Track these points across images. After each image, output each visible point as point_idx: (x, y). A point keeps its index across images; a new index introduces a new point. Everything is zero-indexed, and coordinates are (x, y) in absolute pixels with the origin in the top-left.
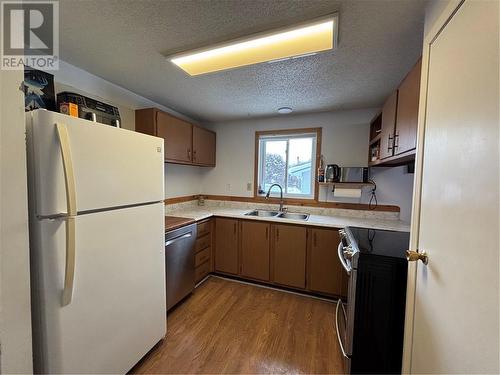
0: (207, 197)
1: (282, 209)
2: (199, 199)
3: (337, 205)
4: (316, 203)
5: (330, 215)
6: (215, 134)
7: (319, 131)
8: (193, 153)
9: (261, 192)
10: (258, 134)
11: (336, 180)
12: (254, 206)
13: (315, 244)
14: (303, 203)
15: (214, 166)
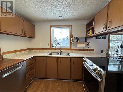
0: (33, 49)
1: (60, 52)
2: (29, 50)
3: (77, 50)
4: (71, 49)
5: (75, 53)
6: (35, 26)
7: (71, 26)
8: (25, 31)
9: (53, 46)
10: (51, 26)
11: (77, 41)
12: (50, 51)
13: (73, 63)
14: (67, 49)
15: (35, 37)
